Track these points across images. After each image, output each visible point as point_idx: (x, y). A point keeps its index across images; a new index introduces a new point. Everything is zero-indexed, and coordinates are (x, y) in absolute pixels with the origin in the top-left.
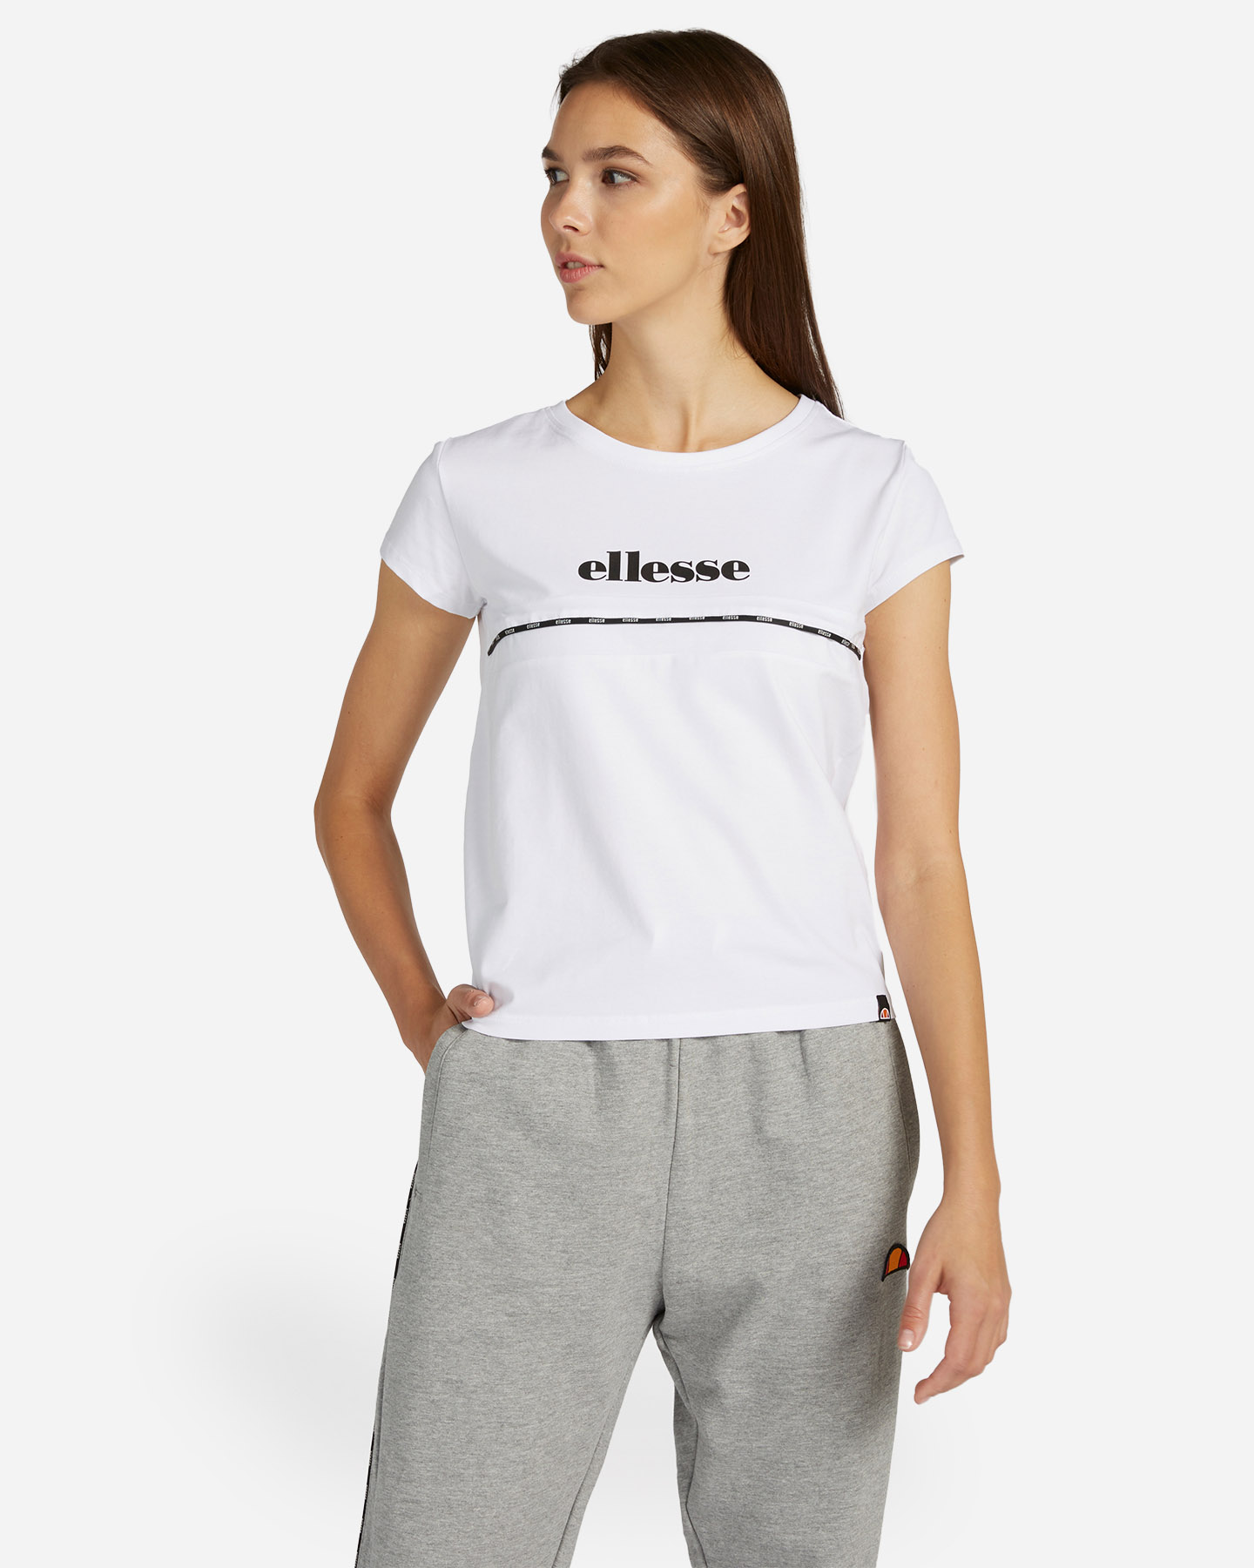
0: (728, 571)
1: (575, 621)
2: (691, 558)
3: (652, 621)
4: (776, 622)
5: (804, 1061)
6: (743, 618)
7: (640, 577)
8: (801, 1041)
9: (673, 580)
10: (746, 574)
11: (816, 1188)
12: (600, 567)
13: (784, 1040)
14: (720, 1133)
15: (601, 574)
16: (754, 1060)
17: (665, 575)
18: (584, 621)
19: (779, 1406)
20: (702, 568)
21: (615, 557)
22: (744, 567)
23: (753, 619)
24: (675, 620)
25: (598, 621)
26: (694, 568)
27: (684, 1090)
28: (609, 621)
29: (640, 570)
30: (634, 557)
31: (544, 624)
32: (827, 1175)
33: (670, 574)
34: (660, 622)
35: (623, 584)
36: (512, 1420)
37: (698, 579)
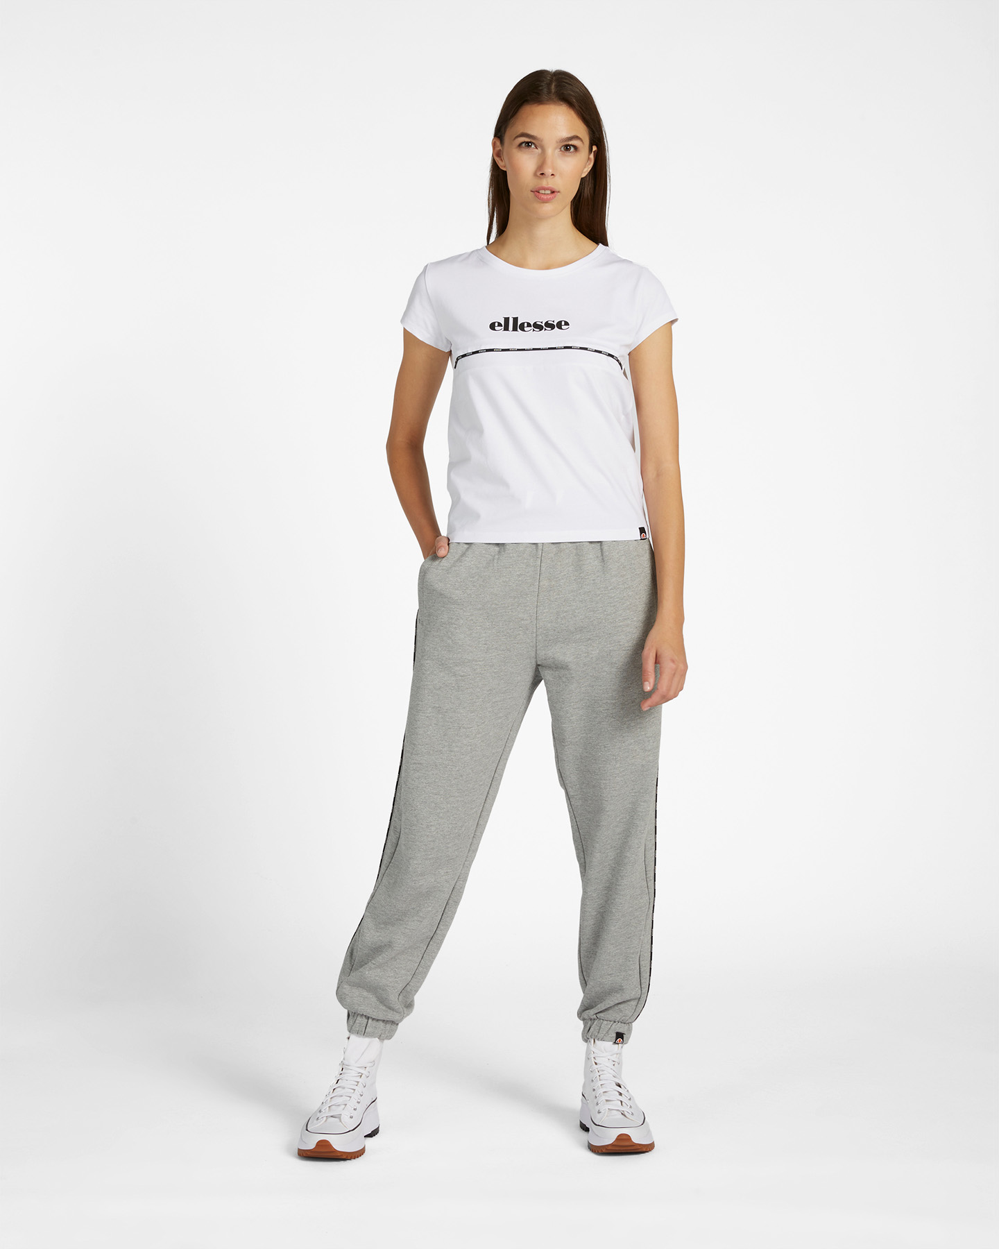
0: (559, 325)
1: (487, 350)
2: (542, 320)
3: (524, 350)
4: (581, 348)
5: (602, 555)
6: (565, 348)
7: (519, 329)
8: (601, 545)
9: (534, 330)
10: (567, 327)
11: (608, 615)
12: (500, 325)
13: (593, 545)
14: (560, 589)
15: (500, 328)
16: (577, 554)
17: (530, 328)
18: (492, 350)
20: (547, 324)
21: (507, 320)
22: (567, 324)
23: (570, 348)
24: (534, 349)
25: (498, 350)
26: (543, 325)
27: (543, 569)
28: (503, 350)
29: (518, 326)
30: (515, 320)
31: (474, 353)
32: (612, 608)
33: (532, 328)
34: (527, 350)
35: (510, 333)
36: (464, 725)
37: (545, 329)
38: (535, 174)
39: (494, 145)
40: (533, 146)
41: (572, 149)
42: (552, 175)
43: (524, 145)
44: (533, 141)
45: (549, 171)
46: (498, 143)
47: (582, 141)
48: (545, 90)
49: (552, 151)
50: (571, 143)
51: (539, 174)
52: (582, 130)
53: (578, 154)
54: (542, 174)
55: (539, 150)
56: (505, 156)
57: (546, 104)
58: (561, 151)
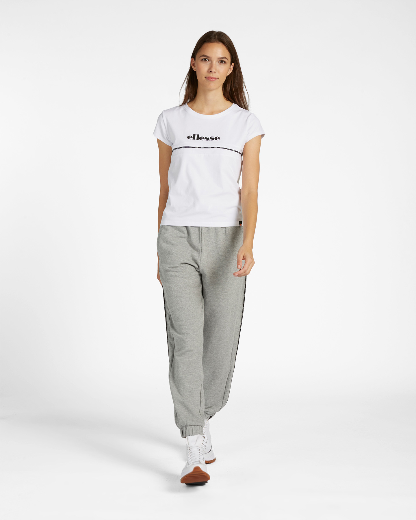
0: (216, 139)
1: (186, 147)
2: (209, 136)
3: (201, 148)
4: (224, 148)
5: (226, 233)
6: (218, 148)
7: (199, 139)
8: (225, 229)
10: (219, 139)
11: (227, 257)
12: (191, 137)
13: (222, 228)
14: (209, 246)
15: (191, 138)
16: (216, 232)
17: (204, 139)
18: (188, 147)
19: (218, 300)
20: (211, 138)
21: (194, 135)
22: (219, 138)
23: (220, 148)
24: (205, 148)
25: (190, 147)
26: (209, 138)
27: (203, 236)
28: (192, 147)
29: (199, 138)
30: (198, 135)
31: (180, 148)
32: (229, 255)
34: (202, 148)
35: (196, 140)
37: (210, 140)
38: (208, 71)
39: (192, 61)
40: (208, 60)
41: (223, 63)
42: (215, 72)
43: (204, 60)
44: (208, 58)
45: (213, 70)
46: (193, 60)
47: (227, 59)
48: (213, 37)
49: (215, 62)
50: (223, 60)
51: (209, 71)
52: (227, 55)
53: (226, 64)
54: (211, 71)
55: (210, 62)
56: (196, 65)
57: (213, 43)
58: (219, 63)
